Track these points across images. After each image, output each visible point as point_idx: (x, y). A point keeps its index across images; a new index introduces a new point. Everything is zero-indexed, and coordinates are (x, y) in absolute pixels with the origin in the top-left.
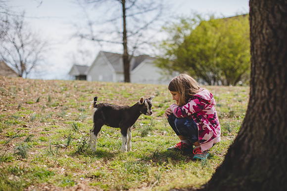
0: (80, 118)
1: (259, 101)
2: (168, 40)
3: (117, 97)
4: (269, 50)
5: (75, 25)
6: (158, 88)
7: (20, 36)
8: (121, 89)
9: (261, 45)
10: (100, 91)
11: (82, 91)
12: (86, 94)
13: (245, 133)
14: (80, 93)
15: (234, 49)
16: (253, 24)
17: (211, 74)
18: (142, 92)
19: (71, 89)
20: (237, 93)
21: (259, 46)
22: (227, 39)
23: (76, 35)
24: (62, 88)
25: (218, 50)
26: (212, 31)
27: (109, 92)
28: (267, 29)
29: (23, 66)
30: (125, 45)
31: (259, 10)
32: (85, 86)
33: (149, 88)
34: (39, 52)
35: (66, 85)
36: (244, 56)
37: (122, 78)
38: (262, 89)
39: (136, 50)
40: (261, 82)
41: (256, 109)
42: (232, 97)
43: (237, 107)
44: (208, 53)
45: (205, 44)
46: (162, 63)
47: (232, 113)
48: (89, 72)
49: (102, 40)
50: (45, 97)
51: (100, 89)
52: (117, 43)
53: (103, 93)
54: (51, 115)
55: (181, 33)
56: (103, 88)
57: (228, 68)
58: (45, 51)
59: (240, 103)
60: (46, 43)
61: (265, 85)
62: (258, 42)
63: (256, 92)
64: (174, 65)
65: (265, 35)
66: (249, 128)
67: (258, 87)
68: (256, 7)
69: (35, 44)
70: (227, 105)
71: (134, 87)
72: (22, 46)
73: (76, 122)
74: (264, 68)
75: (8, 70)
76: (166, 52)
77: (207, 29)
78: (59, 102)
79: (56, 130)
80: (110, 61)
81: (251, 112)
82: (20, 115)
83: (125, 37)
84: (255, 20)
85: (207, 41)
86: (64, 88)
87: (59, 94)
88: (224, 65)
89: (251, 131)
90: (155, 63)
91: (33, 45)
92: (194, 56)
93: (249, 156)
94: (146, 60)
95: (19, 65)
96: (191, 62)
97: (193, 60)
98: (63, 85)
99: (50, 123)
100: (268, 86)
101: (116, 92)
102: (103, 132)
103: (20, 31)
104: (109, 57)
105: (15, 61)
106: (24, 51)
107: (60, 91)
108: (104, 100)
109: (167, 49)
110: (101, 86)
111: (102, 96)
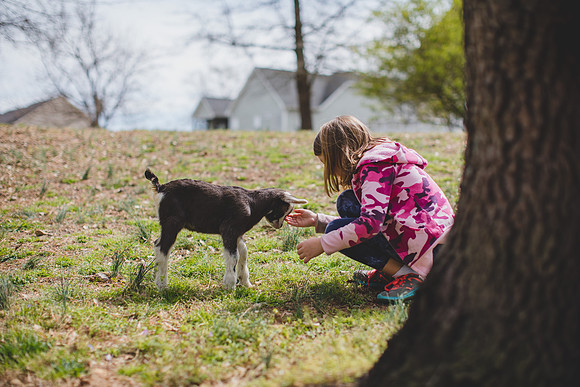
1: (481, 171)
2: (385, 39)
3: (257, 163)
4: (502, 41)
5: (196, 16)
7: (90, 43)
8: (268, 146)
9: (483, 30)
10: (223, 150)
11: (185, 153)
12: (191, 159)
14: (179, 156)
19: (163, 148)
21: (479, 33)
23: (198, 37)
24: (145, 147)
27: (242, 152)
29: (99, 103)
30: (299, 52)
32: (194, 142)
34: (130, 74)
35: (154, 142)
39: (323, 61)
46: (374, 87)
48: (234, 110)
49: (252, 45)
50: (103, 168)
51: (224, 147)
52: (284, 49)
53: (226, 156)
54: (105, 207)
55: (410, 22)
56: (230, 145)
58: (141, 72)
60: (143, 56)
61: (495, 130)
64: (398, 91)
69: (122, 59)
72: (96, 63)
74: (491, 88)
75: (70, 113)
76: (380, 63)
78: (129, 178)
79: (101, 240)
80: (273, 86)
82: (40, 208)
83: (299, 37)
86: (148, 147)
87: (134, 160)
90: (359, 87)
91: (117, 61)
95: (90, 102)
96: (432, 82)
97: (436, 77)
98: (147, 142)
99: (95, 226)
101: (255, 153)
102: (201, 241)
103: (89, 33)
104: (265, 77)
105: (81, 94)
106: (99, 74)
107: (138, 154)
108: (227, 171)
109: (382, 59)
110: (227, 141)
111: (226, 161)
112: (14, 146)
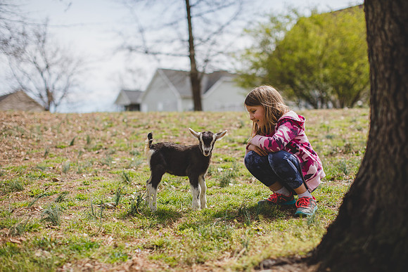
0: (132, 165)
1: (383, 128)
2: (253, 47)
3: (184, 133)
4: (395, 53)
5: (120, 34)
6: (241, 116)
7: (43, 53)
8: (188, 121)
9: (382, 47)
10: (160, 125)
11: (135, 127)
12: (140, 130)
13: (366, 175)
14: (131, 129)
15: (348, 55)
16: (370, 18)
17: (317, 93)
18: (219, 124)
19: (118, 124)
20: (354, 118)
21: (380, 49)
22: (337, 42)
23: (121, 48)
24: (106, 124)
25: (326, 58)
26: (315, 30)
27: (172, 125)
28: (390, 23)
29: (50, 95)
30: (192, 57)
32: (138, 119)
33: (229, 118)
34: (72, 74)
35: (111, 120)
36: (363, 64)
37: (191, 105)
38: (388, 110)
39: (209, 64)
40: (386, 100)
41: (381, 140)
42: (347, 124)
43: (356, 138)
44: (311, 63)
45: (306, 51)
46: (247, 81)
47: (348, 146)
48: (144, 98)
49: (159, 53)
50: (82, 137)
51: (160, 122)
52: (181, 55)
53: (163, 128)
54: (92, 162)
55: (271, 36)
56: (163, 121)
57: (341, 84)
58: (79, 73)
59: (360, 132)
60: (80, 62)
61: (392, 104)
62: (379, 43)
63: (379, 115)
65: (387, 32)
66: (371, 168)
67: (381, 108)
69: (66, 64)
70: (341, 135)
71: (208, 118)
72: (47, 67)
73: (127, 171)
74: (389, 80)
75: (30, 103)
76: (251, 64)
77: (308, 29)
78: (102, 144)
79: (99, 183)
80: (172, 82)
81: (373, 144)
82: (48, 164)
83: (192, 47)
84: (373, 11)
85: (309, 46)
86: (108, 123)
87: (101, 132)
88: (334, 78)
89: (374, 170)
90: (236, 81)
91: (62, 65)
92: (292, 68)
93: (373, 207)
94: (224, 78)
95: (44, 94)
96: (287, 77)
97: (290, 73)
98: (106, 120)
99: (90, 174)
100: (396, 106)
101: (182, 126)
102: (165, 183)
103: (43, 46)
104: (171, 76)
105: (37, 89)
106: (50, 74)
107: (103, 128)
108: (166, 138)
109: (252, 61)
110: (160, 118)
111: (163, 131)
112: (16, 124)
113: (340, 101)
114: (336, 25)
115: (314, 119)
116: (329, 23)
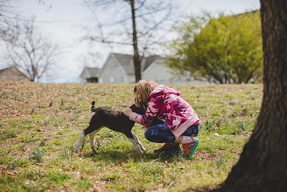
1: (273, 98)
2: (178, 40)
3: (130, 99)
4: (282, 46)
5: (85, 28)
7: (30, 41)
8: (132, 91)
9: (273, 41)
10: (112, 92)
11: (94, 94)
12: (98, 97)
13: (260, 131)
14: (92, 95)
15: (245, 46)
16: (265, 21)
17: (222, 72)
19: (83, 92)
20: (249, 91)
21: (271, 43)
22: (237, 37)
23: (86, 38)
24: (75, 91)
25: (229, 48)
26: (222, 28)
27: (121, 93)
28: (279, 25)
29: (34, 70)
30: (135, 46)
31: (270, 6)
32: (97, 89)
34: (50, 56)
35: (78, 89)
36: (255, 53)
37: (134, 79)
38: (276, 86)
39: (147, 50)
40: (275, 79)
41: (271, 107)
42: (244, 95)
43: (250, 105)
44: (218, 51)
45: (215, 42)
46: (173, 63)
47: (245, 111)
48: (100, 74)
49: (112, 42)
50: (57, 101)
51: (112, 91)
52: (127, 44)
53: (115, 95)
54: (65, 119)
55: (191, 32)
56: (115, 90)
57: (239, 66)
58: (56, 55)
59: (253, 101)
60: (56, 47)
61: (279, 82)
62: (270, 39)
63: (270, 89)
64: (185, 65)
65: (277, 31)
66: (263, 126)
67: (271, 84)
68: (267, 4)
69: (46, 49)
70: (240, 103)
72: (33, 50)
74: (277, 65)
75: (20, 75)
76: (176, 51)
77: (217, 27)
78: (72, 106)
79: (70, 133)
80: (120, 62)
81: (265, 110)
82: (34, 119)
83: (135, 38)
84: (267, 16)
85: (218, 39)
87: (71, 97)
88: (235, 62)
89: (266, 128)
90: (166, 63)
91: (44, 49)
92: (205, 55)
93: (265, 154)
94: (157, 61)
95: (30, 69)
96: (202, 61)
97: (204, 58)
98: (75, 89)
99: (63, 127)
100: (282, 83)
101: (128, 94)
102: (116, 134)
103: (30, 35)
104: (120, 58)
105: (26, 66)
106: (35, 56)
107: (72, 94)
108: (116, 102)
109: (177, 49)
110: (113, 88)
111: (115, 98)
113: (239, 78)
114: (237, 25)
115: (221, 91)
116: (232, 24)
